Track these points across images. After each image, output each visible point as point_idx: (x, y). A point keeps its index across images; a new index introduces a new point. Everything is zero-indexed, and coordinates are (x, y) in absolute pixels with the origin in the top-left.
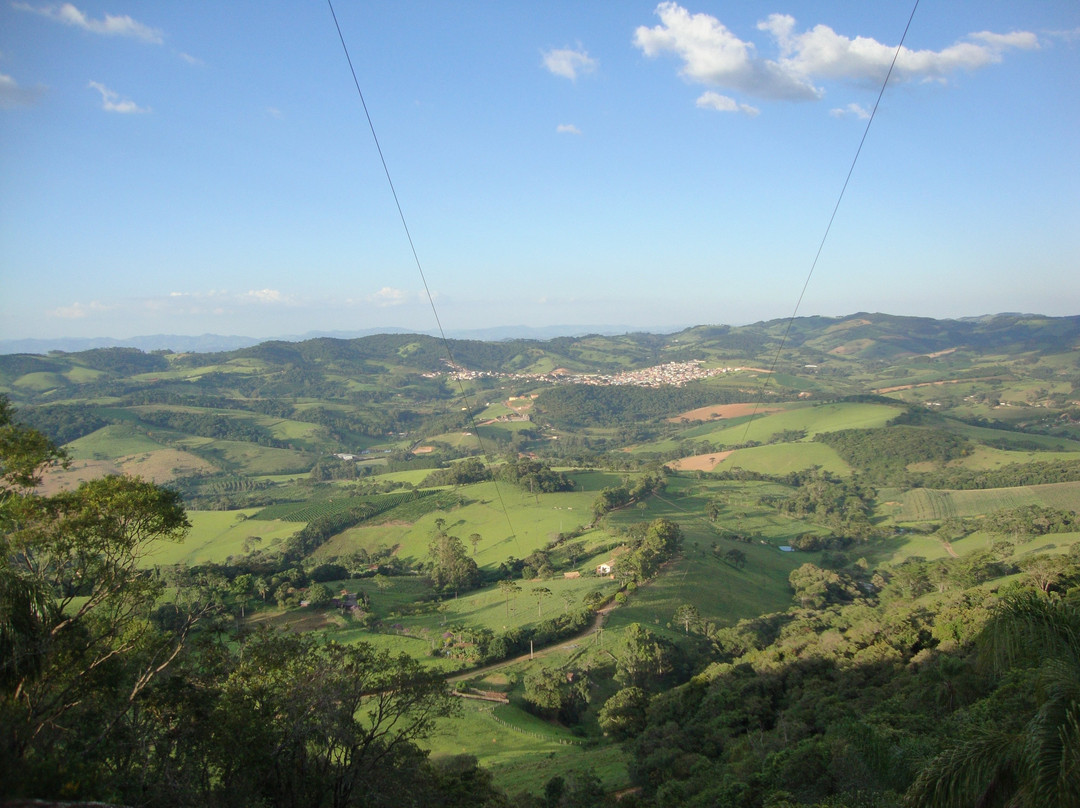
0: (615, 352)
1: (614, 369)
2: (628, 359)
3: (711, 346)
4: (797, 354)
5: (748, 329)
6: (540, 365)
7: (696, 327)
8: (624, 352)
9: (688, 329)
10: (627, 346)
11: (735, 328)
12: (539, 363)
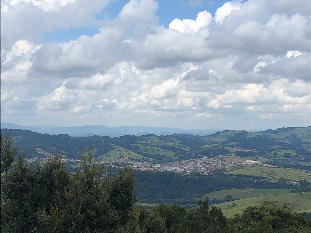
0: (164, 148)
1: (161, 160)
2: (173, 153)
3: (233, 146)
4: (295, 154)
5: (261, 134)
6: (109, 156)
7: (224, 131)
8: (171, 148)
9: (218, 133)
10: (174, 143)
11: (252, 133)
12: (108, 154)
